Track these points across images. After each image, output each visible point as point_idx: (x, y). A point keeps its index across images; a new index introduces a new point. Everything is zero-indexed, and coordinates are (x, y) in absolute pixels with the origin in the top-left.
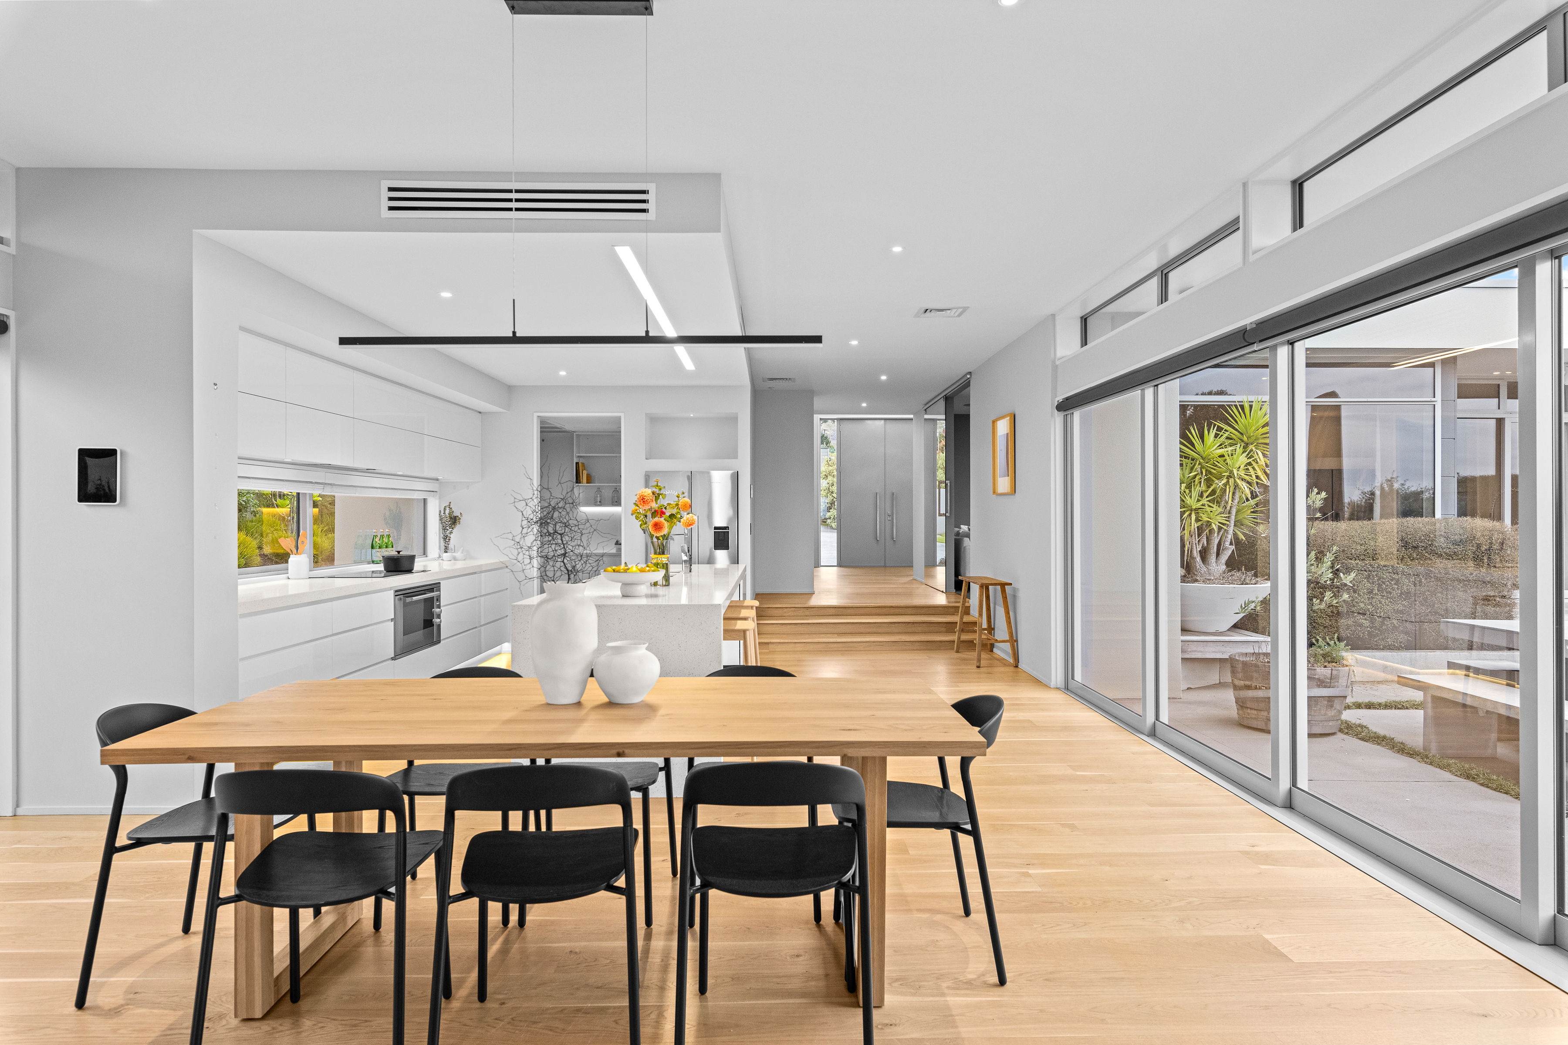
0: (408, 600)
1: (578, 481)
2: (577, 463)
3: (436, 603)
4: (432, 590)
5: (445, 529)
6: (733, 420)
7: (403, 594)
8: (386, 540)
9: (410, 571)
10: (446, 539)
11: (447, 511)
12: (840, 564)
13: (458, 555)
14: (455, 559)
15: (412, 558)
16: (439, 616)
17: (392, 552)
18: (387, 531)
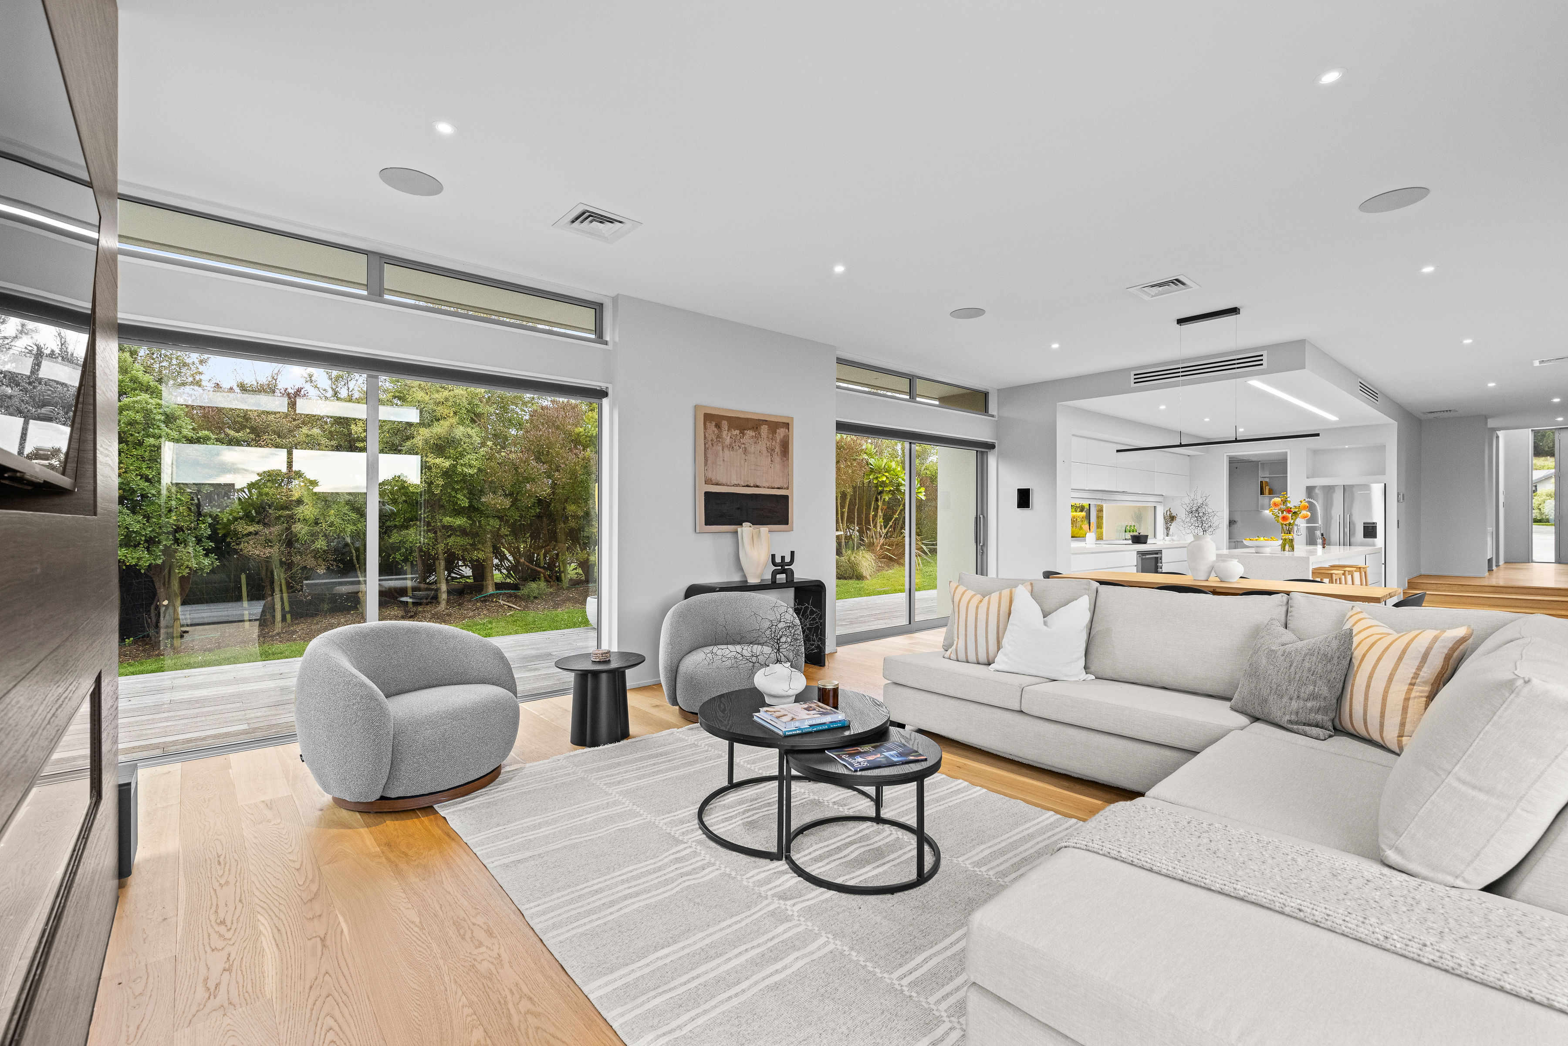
0: (1144, 557)
1: (1262, 493)
2: (1261, 482)
3: (1159, 561)
4: (1157, 554)
5: (1167, 523)
6: (1382, 448)
7: (1141, 554)
8: (1132, 528)
9: (1145, 543)
10: (1168, 529)
11: (1168, 513)
12: (1559, 561)
13: (1175, 538)
14: (1173, 540)
15: (1146, 537)
16: (1161, 568)
17: (1135, 534)
18: (1133, 524)
